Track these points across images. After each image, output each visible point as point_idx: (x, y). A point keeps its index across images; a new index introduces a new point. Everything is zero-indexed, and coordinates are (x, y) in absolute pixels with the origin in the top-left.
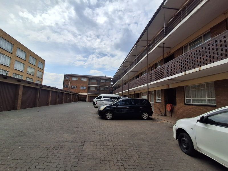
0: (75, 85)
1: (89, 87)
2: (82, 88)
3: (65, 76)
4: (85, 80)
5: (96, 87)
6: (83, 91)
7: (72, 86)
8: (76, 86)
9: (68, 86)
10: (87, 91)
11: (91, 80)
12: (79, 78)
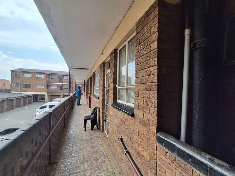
0: (28, 83)
1: (48, 86)
2: (38, 86)
3: (12, 71)
4: (42, 76)
5: (58, 85)
6: (41, 90)
7: (24, 85)
8: (30, 85)
9: (18, 84)
10: (45, 89)
11: (51, 76)
12: (33, 74)
